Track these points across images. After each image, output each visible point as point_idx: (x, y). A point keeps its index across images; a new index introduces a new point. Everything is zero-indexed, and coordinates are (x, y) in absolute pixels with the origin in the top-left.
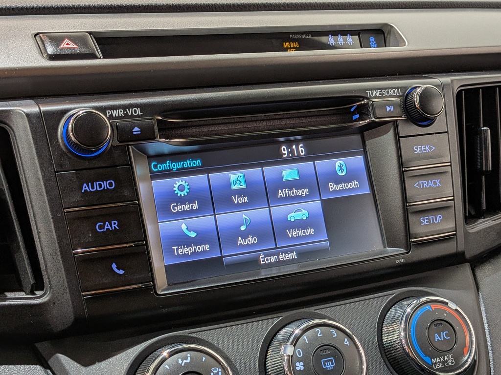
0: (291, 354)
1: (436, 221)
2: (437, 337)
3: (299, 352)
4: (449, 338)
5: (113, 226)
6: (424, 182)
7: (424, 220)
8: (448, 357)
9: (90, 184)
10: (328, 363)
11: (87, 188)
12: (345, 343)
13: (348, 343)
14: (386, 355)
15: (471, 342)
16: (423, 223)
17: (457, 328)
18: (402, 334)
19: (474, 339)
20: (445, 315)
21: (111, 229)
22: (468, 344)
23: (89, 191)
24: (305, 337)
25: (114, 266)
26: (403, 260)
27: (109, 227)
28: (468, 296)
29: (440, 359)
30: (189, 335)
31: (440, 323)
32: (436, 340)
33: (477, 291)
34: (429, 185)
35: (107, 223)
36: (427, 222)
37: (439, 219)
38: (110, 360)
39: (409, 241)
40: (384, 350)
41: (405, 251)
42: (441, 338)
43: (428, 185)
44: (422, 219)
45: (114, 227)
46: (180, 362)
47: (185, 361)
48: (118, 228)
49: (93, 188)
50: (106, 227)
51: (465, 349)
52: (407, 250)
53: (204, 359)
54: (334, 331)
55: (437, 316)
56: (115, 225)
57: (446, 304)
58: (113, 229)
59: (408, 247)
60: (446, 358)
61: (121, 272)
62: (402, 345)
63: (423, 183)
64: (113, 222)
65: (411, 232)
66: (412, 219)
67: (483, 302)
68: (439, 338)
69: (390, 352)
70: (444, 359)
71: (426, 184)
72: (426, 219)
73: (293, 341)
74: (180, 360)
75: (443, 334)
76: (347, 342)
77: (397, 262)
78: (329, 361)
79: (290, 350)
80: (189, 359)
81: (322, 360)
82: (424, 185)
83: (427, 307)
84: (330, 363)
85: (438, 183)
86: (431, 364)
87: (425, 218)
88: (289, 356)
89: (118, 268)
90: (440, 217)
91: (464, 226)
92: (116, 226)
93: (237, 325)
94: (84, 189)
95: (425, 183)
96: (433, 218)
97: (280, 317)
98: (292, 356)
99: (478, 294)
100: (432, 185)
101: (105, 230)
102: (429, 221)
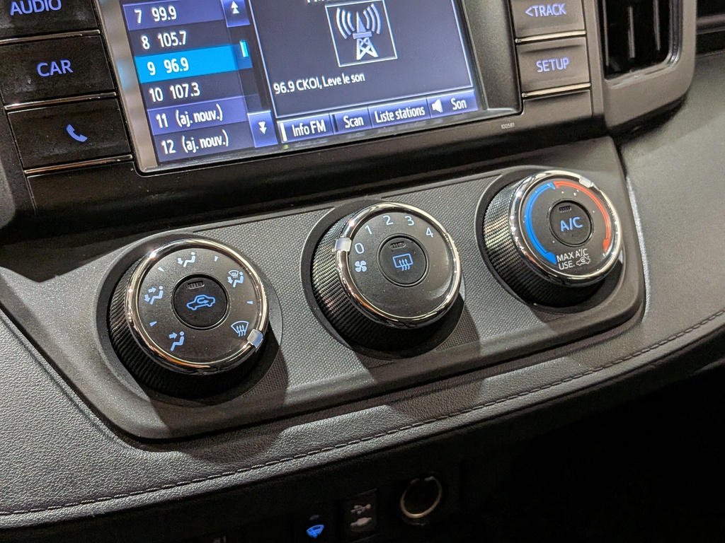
0: (348, 250)
1: (560, 66)
2: (564, 226)
3: (359, 246)
4: (581, 226)
5: (64, 67)
6: (540, 7)
7: (541, 64)
8: (580, 253)
9: (22, 3)
10: (403, 261)
11: (18, 10)
12: (427, 234)
13: (431, 234)
15: (614, 227)
16: (540, 69)
17: (592, 212)
18: (513, 229)
19: (617, 223)
20: (575, 194)
21: (60, 73)
22: (610, 235)
23: (21, 13)
24: (367, 226)
25: (70, 129)
26: (511, 125)
27: (58, 69)
28: (611, 177)
29: (569, 256)
30: (194, 234)
31: (568, 206)
32: (562, 230)
33: (623, 175)
34: (548, 12)
35: (54, 63)
36: (547, 68)
37: (565, 64)
38: (77, 271)
39: (520, 97)
41: (515, 112)
42: (569, 226)
43: (546, 12)
44: (539, 64)
45: (66, 69)
46: (180, 262)
47: (187, 261)
48: (71, 71)
49: (27, 8)
50: (53, 70)
51: (605, 242)
52: (518, 109)
53: (216, 258)
54: (410, 218)
55: (564, 195)
56: (66, 66)
57: (577, 180)
58: (65, 72)
59: (519, 107)
60: (577, 254)
61: (82, 139)
62: (514, 242)
63: (538, 9)
64: (63, 62)
65: (523, 82)
66: (524, 62)
67: (633, 189)
68: (566, 227)
70: (574, 255)
71: (543, 12)
72: (546, 63)
73: (349, 233)
74: (179, 259)
75: (573, 221)
76: (429, 232)
77: (503, 128)
78: (404, 258)
79: (345, 245)
80: (194, 258)
81: (394, 258)
82: (541, 11)
83: (548, 185)
84: (406, 260)
85: (561, 9)
86: (555, 263)
87: (543, 62)
88: (344, 253)
89: (77, 133)
90: (566, 61)
91: (603, 80)
92: (67, 67)
93: (266, 219)
94: (13, 10)
95: (542, 9)
96: (555, 62)
97: (330, 208)
98: (349, 253)
99: (626, 179)
100: (553, 12)
101: (52, 74)
102: (550, 67)
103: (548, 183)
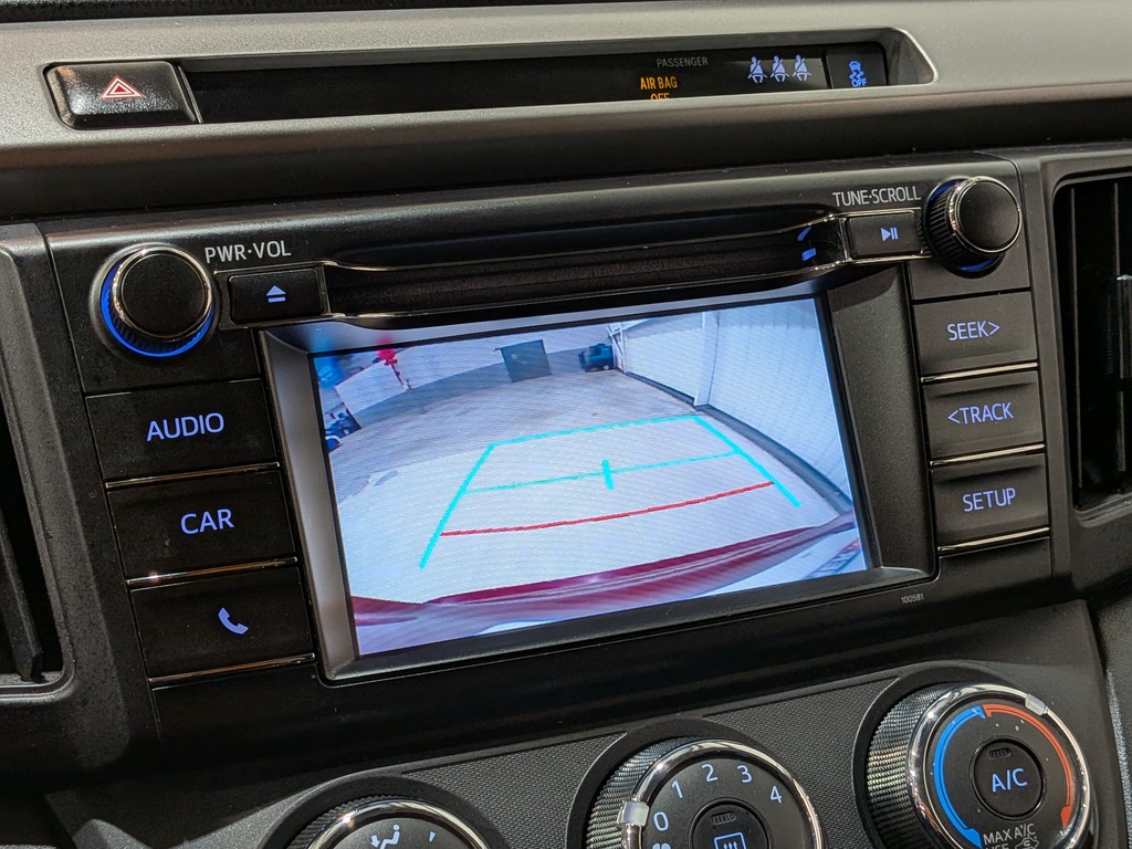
0: (641, 823)
1: (1001, 501)
2: (997, 782)
3: (660, 818)
4: (1025, 783)
5: (221, 520)
6: (972, 408)
7: (971, 499)
8: (1022, 831)
9: (165, 422)
10: (730, 845)
11: (159, 432)
12: (772, 798)
13: (779, 797)
14: (876, 824)
15: (1080, 793)
16: (968, 506)
17: (1045, 761)
18: (913, 773)
19: (1086, 788)
20: (1017, 728)
21: (215, 528)
22: (1073, 799)
23: (162, 437)
24: (676, 783)
25: (224, 615)
26: (919, 597)
27: (212, 523)
28: (1078, 680)
29: (1004, 836)
30: (404, 776)
31: (1005, 747)
32: (994, 790)
33: (1100, 666)
34: (985, 416)
35: (207, 514)
36: (979, 504)
37: (1009, 497)
39: (935, 548)
40: (872, 811)
41: (925, 575)
42: (1006, 786)
43: (981, 416)
44: (967, 499)
45: (224, 522)
46: (375, 842)
47: (386, 842)
48: (231, 525)
49: (172, 431)
50: (204, 524)
51: (1066, 812)
52: (929, 571)
53: (432, 835)
54: (745, 768)
55: (998, 731)
56: (225, 518)
57: (1021, 701)
58: (221, 527)
59: (932, 566)
60: (1018, 833)
61: (241, 629)
62: (912, 799)
63: (968, 412)
64: (220, 512)
65: (939, 529)
66: (942, 497)
67: (1117, 693)
68: (1001, 784)
69: (884, 817)
70: (1012, 834)
71: (976, 415)
72: (977, 497)
73: (646, 794)
74: (374, 838)
75: (1012, 775)
76: (776, 795)
77: (904, 601)
78: (731, 840)
79: (637, 814)
80: (397, 835)
81: (715, 839)
82: (973, 415)
83: (974, 710)
84: (735, 844)
85: (1005, 410)
86: (979, 845)
87: (974, 495)
88: (636, 828)
89: (233, 620)
90: (1011, 493)
91: (1071, 514)
92: (226, 520)
93: (517, 752)
94: (151, 434)
95: (975, 411)
96: (992, 496)
97: (620, 733)
98: (644, 828)
99: (1105, 674)
100: (992, 416)
101: (202, 530)
102: (984, 503)
103: (973, 707)
